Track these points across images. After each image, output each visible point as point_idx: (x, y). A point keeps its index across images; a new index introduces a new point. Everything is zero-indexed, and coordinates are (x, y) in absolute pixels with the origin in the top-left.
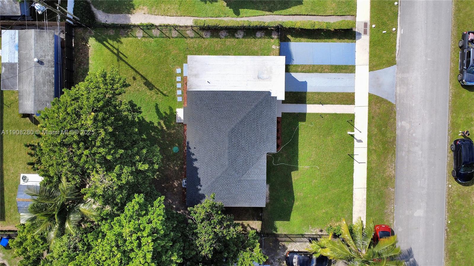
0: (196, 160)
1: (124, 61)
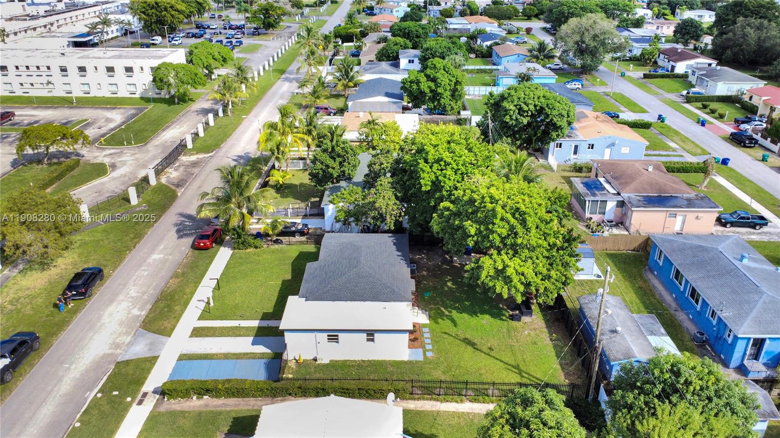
1: (510, 365)
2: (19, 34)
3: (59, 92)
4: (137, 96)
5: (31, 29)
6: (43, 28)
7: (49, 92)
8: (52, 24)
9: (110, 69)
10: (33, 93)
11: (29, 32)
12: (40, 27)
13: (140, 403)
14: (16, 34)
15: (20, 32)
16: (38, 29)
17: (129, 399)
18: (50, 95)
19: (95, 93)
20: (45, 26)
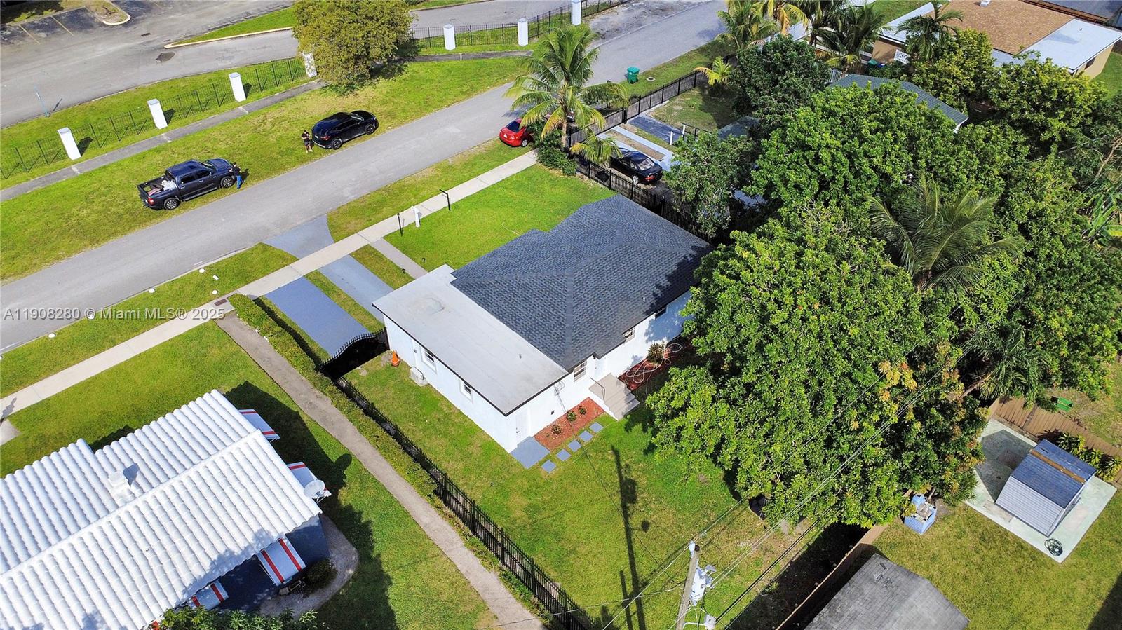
1: (634, 573)
17: (215, 292)
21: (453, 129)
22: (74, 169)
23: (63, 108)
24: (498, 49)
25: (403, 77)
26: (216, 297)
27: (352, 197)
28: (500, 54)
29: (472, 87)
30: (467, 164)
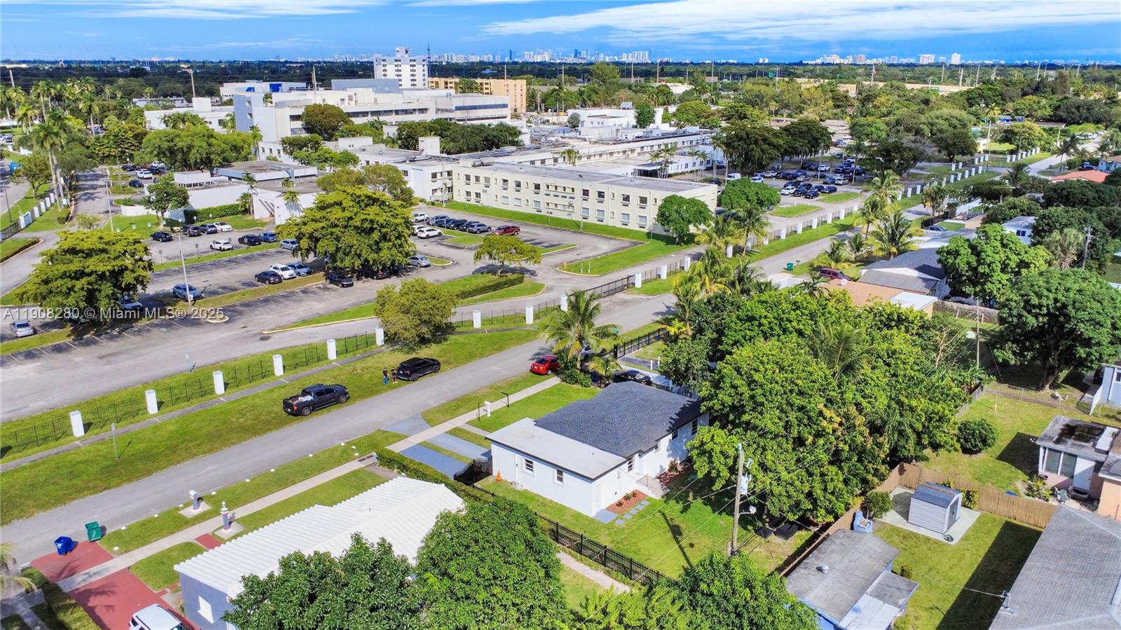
0: (671, 418)
2: (592, 158)
3: (577, 216)
4: (646, 230)
5: (607, 154)
6: (621, 154)
7: (569, 215)
8: (633, 151)
9: (627, 198)
10: (556, 214)
11: (604, 157)
12: (619, 152)
13: (360, 461)
14: (589, 157)
15: (594, 155)
16: (615, 155)
17: (357, 454)
18: (569, 218)
19: (608, 221)
20: (624, 152)
21: (494, 368)
22: (222, 399)
23: (198, 368)
24: (512, 326)
25: (449, 342)
26: (358, 457)
27: (436, 405)
28: (515, 329)
29: (501, 347)
30: (512, 385)
